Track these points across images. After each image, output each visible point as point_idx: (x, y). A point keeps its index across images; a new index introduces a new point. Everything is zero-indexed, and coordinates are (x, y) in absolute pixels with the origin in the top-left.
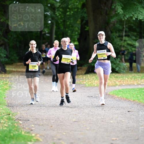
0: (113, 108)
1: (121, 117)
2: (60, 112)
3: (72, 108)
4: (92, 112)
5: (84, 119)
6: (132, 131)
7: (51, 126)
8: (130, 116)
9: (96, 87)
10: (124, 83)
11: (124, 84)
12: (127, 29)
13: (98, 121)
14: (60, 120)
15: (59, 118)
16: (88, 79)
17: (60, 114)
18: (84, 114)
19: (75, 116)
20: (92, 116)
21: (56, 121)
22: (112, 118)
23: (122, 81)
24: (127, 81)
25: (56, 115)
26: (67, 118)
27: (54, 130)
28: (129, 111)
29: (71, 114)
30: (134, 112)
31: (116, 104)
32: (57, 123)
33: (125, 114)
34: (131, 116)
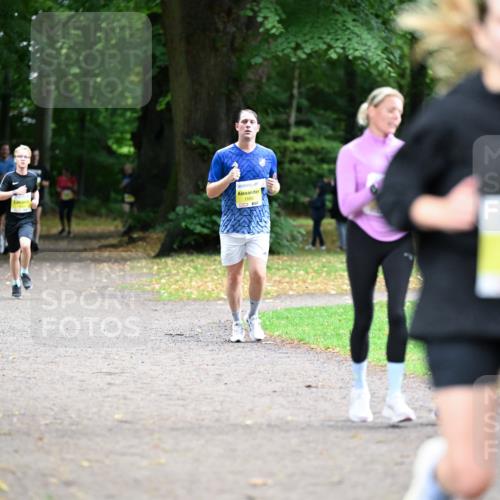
0: (255, 375)
1: (282, 406)
2: (70, 389)
3: (110, 374)
4: (182, 389)
5: (155, 413)
6: (321, 454)
7: (41, 439)
8: (311, 403)
9: (195, 300)
10: (292, 289)
11: (291, 293)
12: (305, 103)
13: (203, 420)
14: (71, 418)
15: (65, 410)
16: (169, 274)
17: (68, 397)
18: (153, 395)
19: (122, 401)
20: (181, 402)
21: (55, 419)
22: (251, 410)
23: (287, 279)
24: (304, 282)
25: (56, 397)
26: (95, 410)
27: (48, 453)
28: (309, 386)
29: (108, 397)
30: (325, 390)
31: (266, 359)
32: (60, 427)
33: (297, 394)
34: (316, 401)
